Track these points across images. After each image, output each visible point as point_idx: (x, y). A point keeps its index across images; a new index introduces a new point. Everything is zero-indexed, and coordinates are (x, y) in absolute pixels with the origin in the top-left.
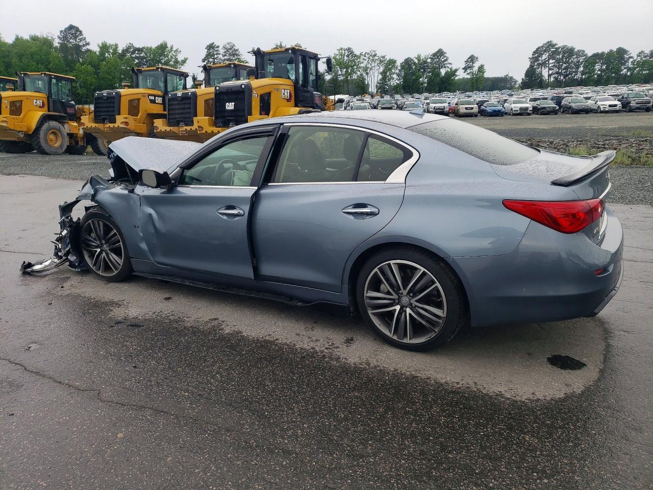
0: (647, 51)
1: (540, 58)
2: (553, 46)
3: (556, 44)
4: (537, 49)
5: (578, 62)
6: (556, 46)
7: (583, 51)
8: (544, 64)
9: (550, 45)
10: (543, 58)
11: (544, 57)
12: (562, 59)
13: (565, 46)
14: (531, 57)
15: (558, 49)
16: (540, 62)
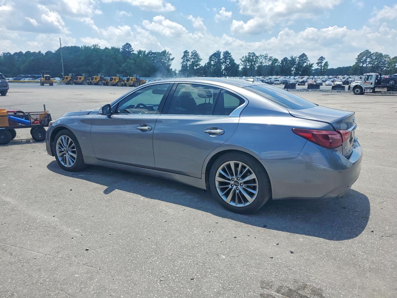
1: (362, 59)
3: (371, 52)
4: (360, 54)
5: (385, 61)
8: (365, 61)
9: (367, 52)
11: (364, 58)
12: (376, 59)
13: (377, 53)
14: (357, 58)
15: (372, 54)
16: (362, 61)
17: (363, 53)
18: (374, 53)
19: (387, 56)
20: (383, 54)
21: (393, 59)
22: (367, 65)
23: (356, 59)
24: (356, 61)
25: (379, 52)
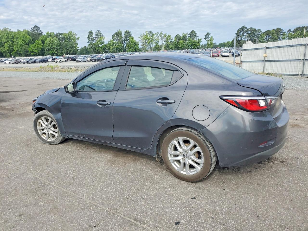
0: (292, 29)
2: (246, 28)
10: (242, 34)
15: (248, 29)
16: (240, 35)
17: (240, 28)
18: (249, 29)
19: (259, 31)
20: (257, 29)
21: (264, 33)
22: (244, 38)
23: (236, 33)
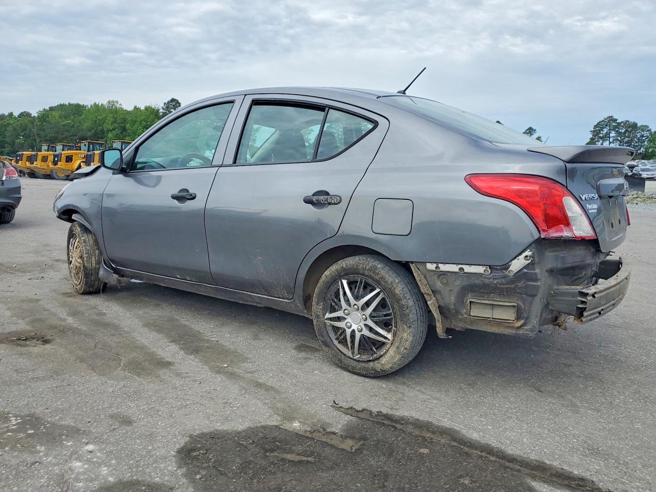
1: (602, 132)
3: (617, 120)
4: (598, 123)
5: (642, 136)
6: (618, 121)
7: (648, 127)
8: (607, 136)
9: (611, 119)
11: (605, 130)
12: (625, 133)
13: (627, 121)
14: (593, 130)
24: (591, 136)
25: (632, 120)
